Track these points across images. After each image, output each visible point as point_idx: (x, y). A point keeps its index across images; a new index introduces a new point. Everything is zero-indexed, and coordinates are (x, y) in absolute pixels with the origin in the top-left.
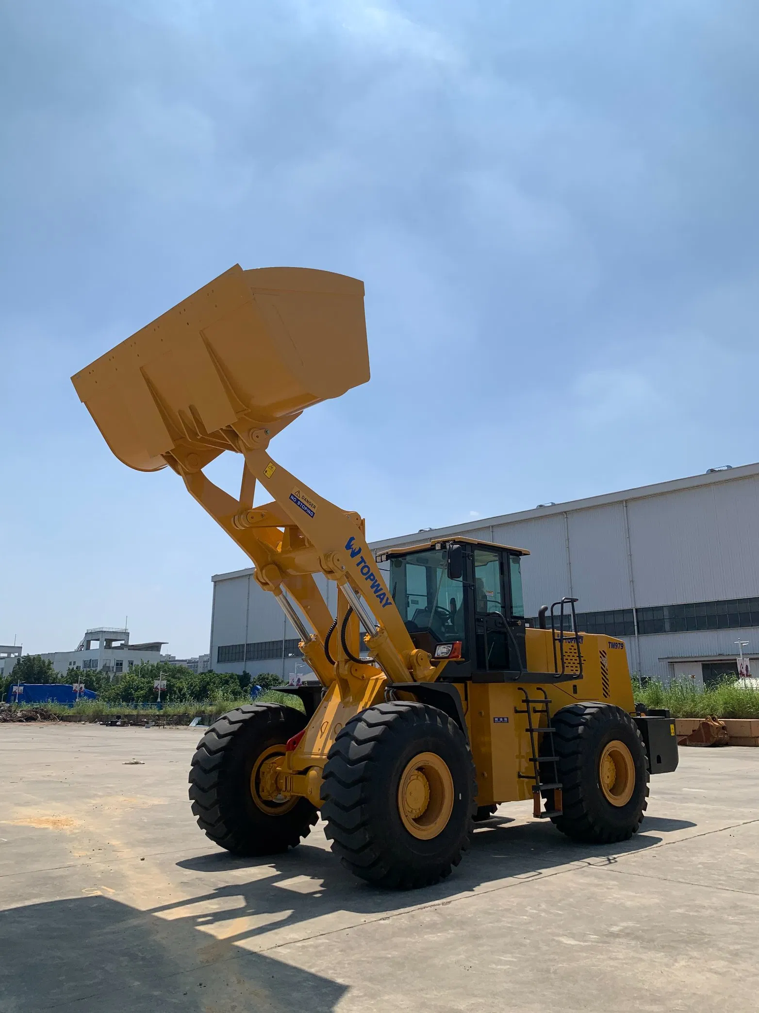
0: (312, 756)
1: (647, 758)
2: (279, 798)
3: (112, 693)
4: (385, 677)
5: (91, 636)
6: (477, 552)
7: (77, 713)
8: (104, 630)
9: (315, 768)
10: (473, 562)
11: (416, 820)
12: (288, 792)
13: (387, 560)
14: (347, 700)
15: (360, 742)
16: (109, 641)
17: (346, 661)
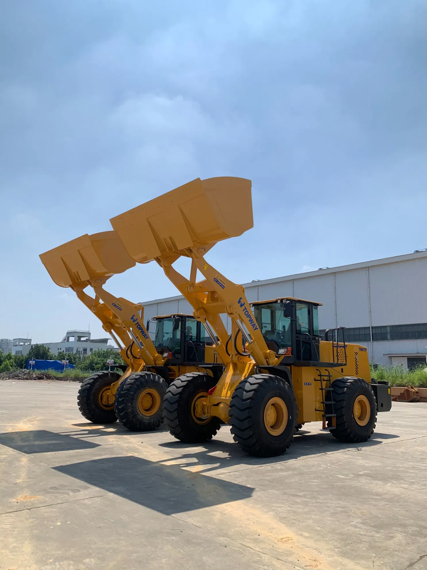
0: (222, 398)
1: (376, 404)
2: (204, 417)
3: (82, 365)
4: (255, 363)
5: (70, 334)
6: (297, 304)
7: (65, 376)
8: (77, 331)
9: (222, 403)
10: (295, 309)
11: (272, 427)
12: (209, 414)
13: (253, 307)
14: (236, 372)
15: (247, 392)
16: (79, 337)
17: (236, 355)
